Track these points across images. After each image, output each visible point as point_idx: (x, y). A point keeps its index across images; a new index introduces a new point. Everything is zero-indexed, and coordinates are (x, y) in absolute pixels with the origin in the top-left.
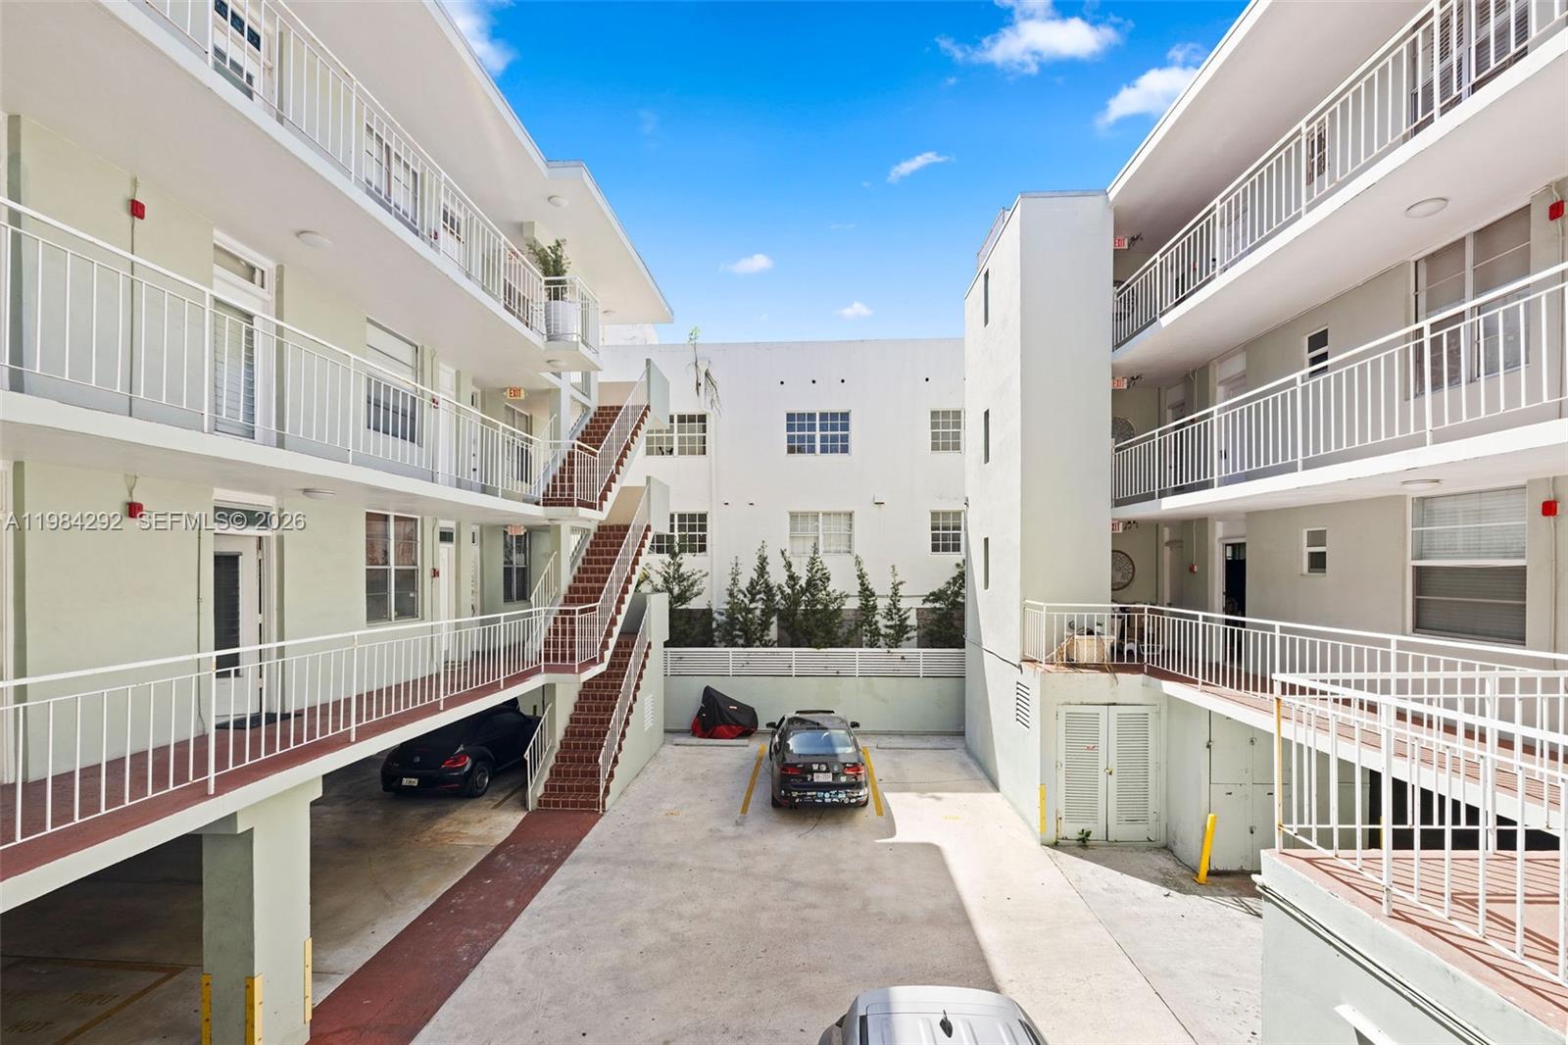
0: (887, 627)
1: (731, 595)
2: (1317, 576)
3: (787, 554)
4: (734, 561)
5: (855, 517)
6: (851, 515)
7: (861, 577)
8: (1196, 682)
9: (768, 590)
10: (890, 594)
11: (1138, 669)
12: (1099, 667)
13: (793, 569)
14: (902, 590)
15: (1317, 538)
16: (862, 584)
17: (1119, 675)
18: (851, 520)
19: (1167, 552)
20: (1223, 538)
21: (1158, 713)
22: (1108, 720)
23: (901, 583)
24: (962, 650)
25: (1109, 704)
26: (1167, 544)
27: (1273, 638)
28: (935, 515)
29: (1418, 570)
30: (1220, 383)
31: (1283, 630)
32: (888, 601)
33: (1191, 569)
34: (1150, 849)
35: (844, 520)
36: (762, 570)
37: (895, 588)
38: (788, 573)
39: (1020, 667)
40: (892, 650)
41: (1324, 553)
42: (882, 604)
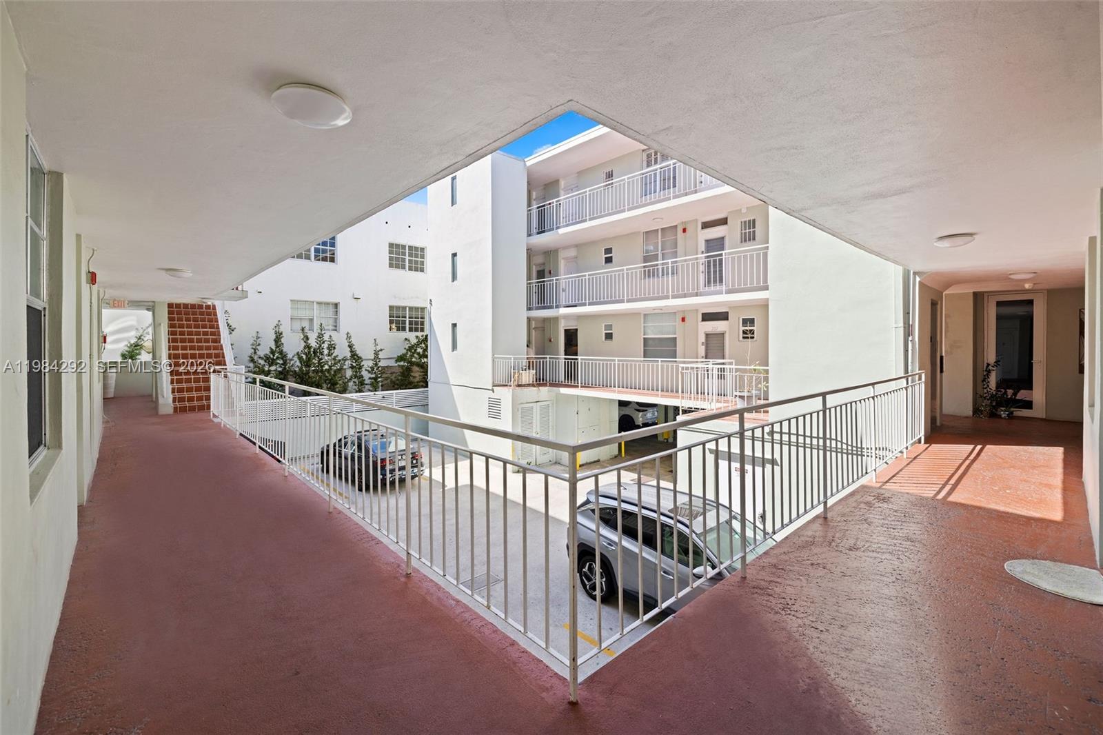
0: (370, 378)
1: (252, 360)
2: (609, 342)
3: (306, 330)
4: (255, 335)
5: (341, 307)
6: (336, 305)
7: (350, 346)
8: (578, 387)
9: (283, 356)
10: (373, 358)
11: (545, 385)
12: (533, 385)
13: (309, 342)
14: (381, 355)
15: (609, 327)
16: (351, 351)
17: (540, 388)
18: (337, 308)
19: (533, 332)
20: (565, 326)
21: (553, 404)
22: (536, 408)
23: (381, 350)
24: (426, 389)
25: (537, 402)
26: (534, 329)
27: (614, 364)
28: (391, 308)
29: (644, 339)
30: (563, 258)
31: (618, 360)
32: (371, 363)
33: (550, 341)
34: (552, 465)
35: (331, 309)
36: (278, 340)
37: (376, 353)
38: (305, 344)
39: (493, 391)
40: (376, 393)
41: (612, 333)
42: (367, 364)
